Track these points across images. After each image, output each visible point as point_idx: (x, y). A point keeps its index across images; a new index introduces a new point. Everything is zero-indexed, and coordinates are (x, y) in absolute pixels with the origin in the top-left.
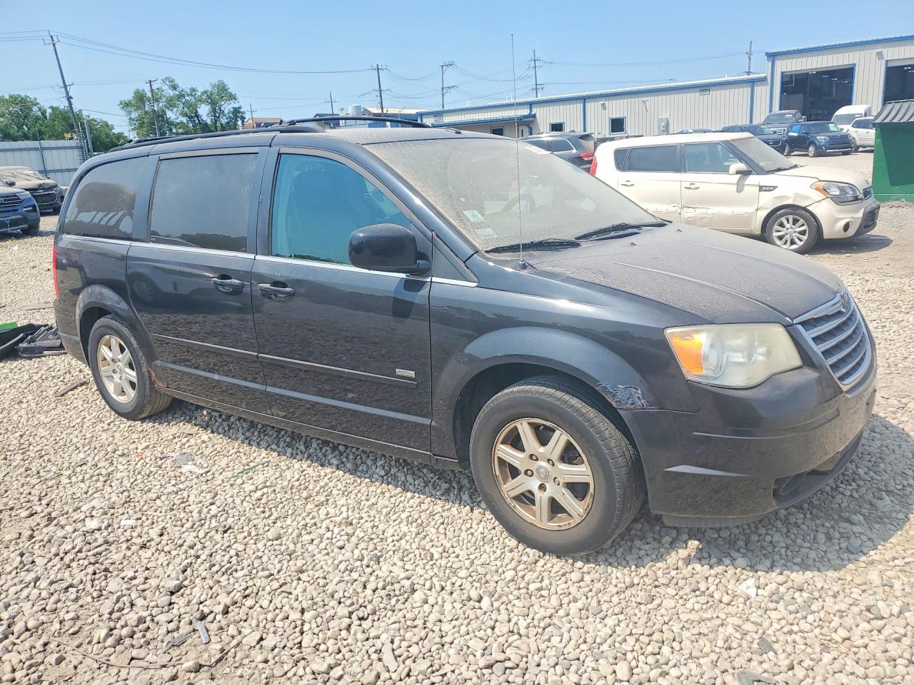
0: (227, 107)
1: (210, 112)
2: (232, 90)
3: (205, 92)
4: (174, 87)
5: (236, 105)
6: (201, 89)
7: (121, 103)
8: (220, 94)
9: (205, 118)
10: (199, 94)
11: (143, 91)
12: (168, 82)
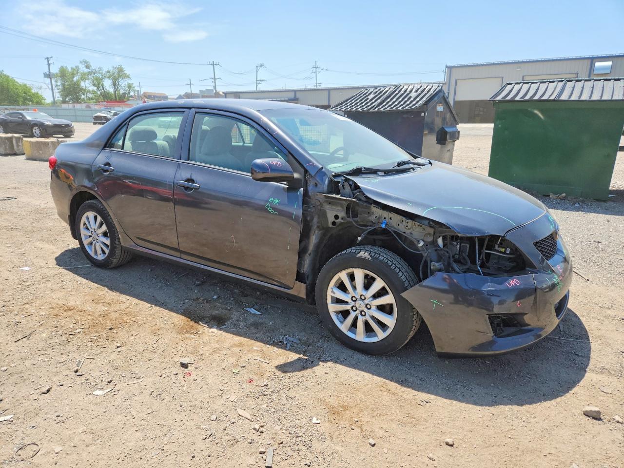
0: (123, 83)
1: (112, 85)
3: (109, 72)
5: (130, 82)
6: (105, 70)
8: (118, 75)
9: (108, 89)
11: (66, 67)
12: (83, 63)
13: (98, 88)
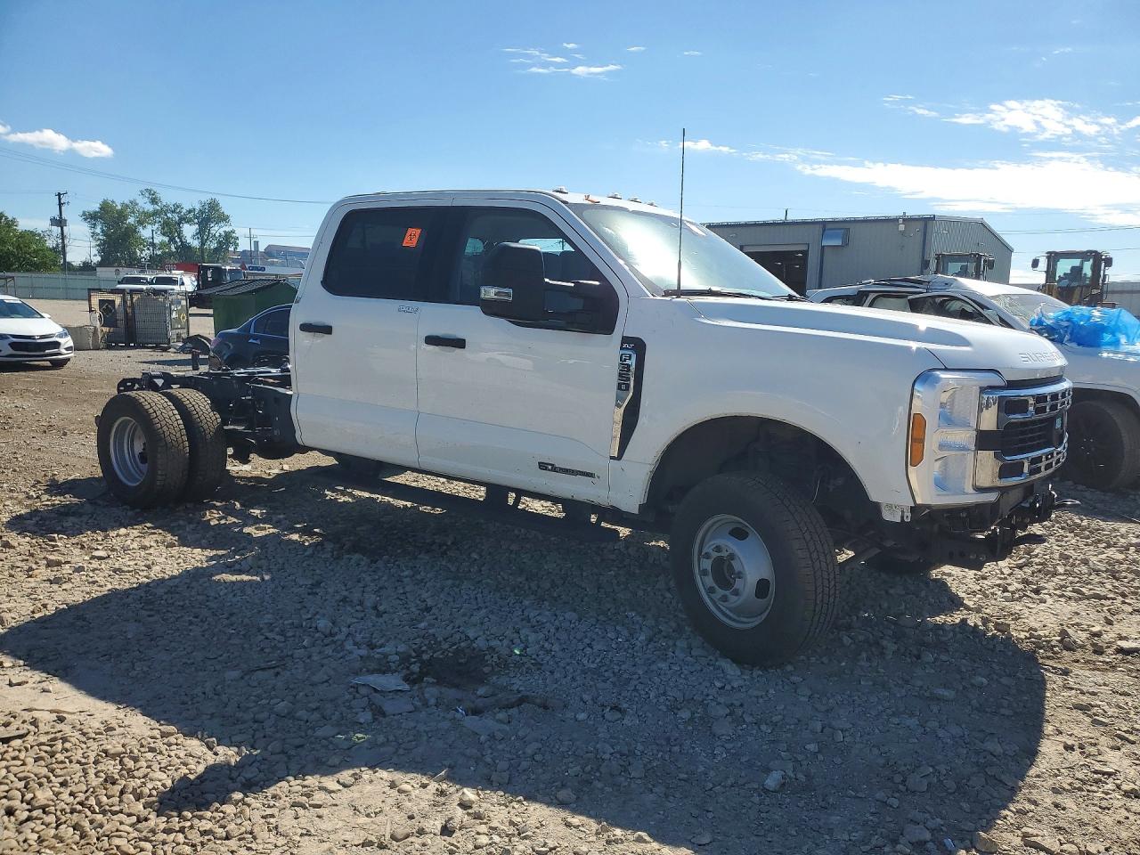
0: (218, 230)
1: (197, 234)
3: (190, 212)
4: (154, 201)
5: (229, 229)
6: (186, 207)
7: (84, 214)
8: (209, 215)
9: (189, 240)
10: (184, 211)
11: (113, 202)
12: (147, 195)
13: (172, 240)
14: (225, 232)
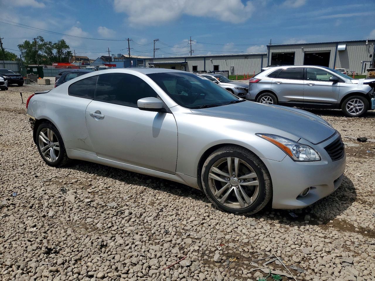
0: (65, 51)
2: (67, 44)
3: (55, 44)
4: (42, 40)
5: (69, 50)
6: (53, 43)
7: (19, 45)
8: (61, 46)
9: (55, 54)
11: (29, 41)
12: (40, 38)
14: (68, 51)
